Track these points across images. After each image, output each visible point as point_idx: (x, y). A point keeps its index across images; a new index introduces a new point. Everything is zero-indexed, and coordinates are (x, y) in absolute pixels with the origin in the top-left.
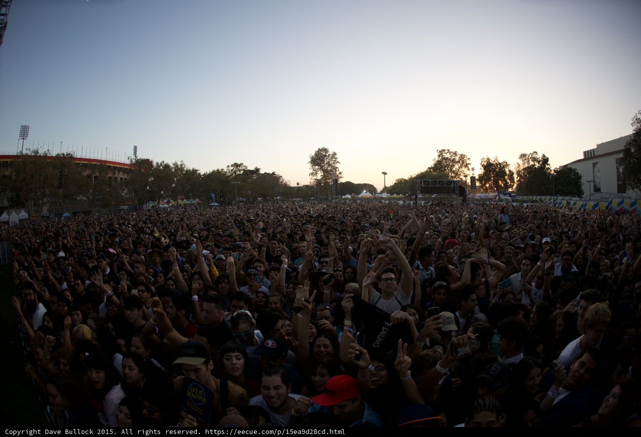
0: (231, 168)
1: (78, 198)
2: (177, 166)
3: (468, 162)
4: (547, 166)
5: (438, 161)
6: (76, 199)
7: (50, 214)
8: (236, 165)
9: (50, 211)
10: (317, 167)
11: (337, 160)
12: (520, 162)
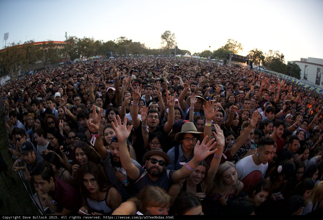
0: (119, 39)
1: (37, 63)
2: (90, 39)
3: (242, 47)
4: (283, 60)
5: (227, 44)
6: (35, 64)
7: (22, 74)
8: (122, 38)
9: (22, 73)
10: (164, 40)
11: (175, 37)
12: (269, 53)
